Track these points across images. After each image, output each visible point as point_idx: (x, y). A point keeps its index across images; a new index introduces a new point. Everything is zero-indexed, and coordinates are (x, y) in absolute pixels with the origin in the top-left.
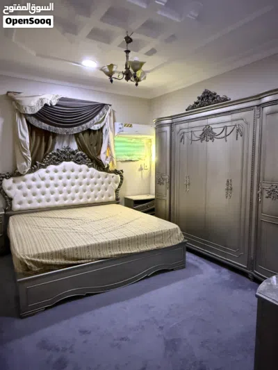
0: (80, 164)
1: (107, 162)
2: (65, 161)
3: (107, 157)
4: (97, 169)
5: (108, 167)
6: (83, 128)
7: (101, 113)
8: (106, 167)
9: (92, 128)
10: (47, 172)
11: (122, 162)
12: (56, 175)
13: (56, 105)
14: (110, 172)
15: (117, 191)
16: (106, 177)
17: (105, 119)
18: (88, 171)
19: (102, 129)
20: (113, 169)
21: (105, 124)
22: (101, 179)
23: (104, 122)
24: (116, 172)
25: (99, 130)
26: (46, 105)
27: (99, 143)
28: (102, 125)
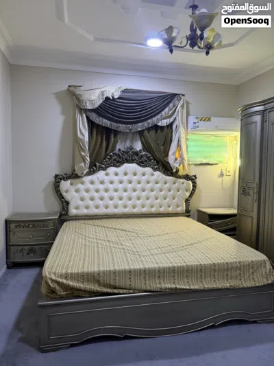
0: (144, 166)
1: (177, 165)
2: (127, 163)
3: (176, 159)
4: (164, 173)
5: (177, 171)
6: (149, 124)
7: (171, 105)
8: (175, 171)
9: (160, 124)
10: (107, 174)
11: (196, 165)
12: (116, 179)
13: (119, 98)
14: (180, 177)
15: (187, 201)
16: (174, 183)
17: (176, 113)
18: (153, 175)
19: (171, 124)
20: (184, 173)
21: (175, 119)
22: (168, 185)
23: (174, 116)
24: (187, 177)
25: (168, 126)
26: (107, 98)
27: (167, 142)
28: (172, 120)
